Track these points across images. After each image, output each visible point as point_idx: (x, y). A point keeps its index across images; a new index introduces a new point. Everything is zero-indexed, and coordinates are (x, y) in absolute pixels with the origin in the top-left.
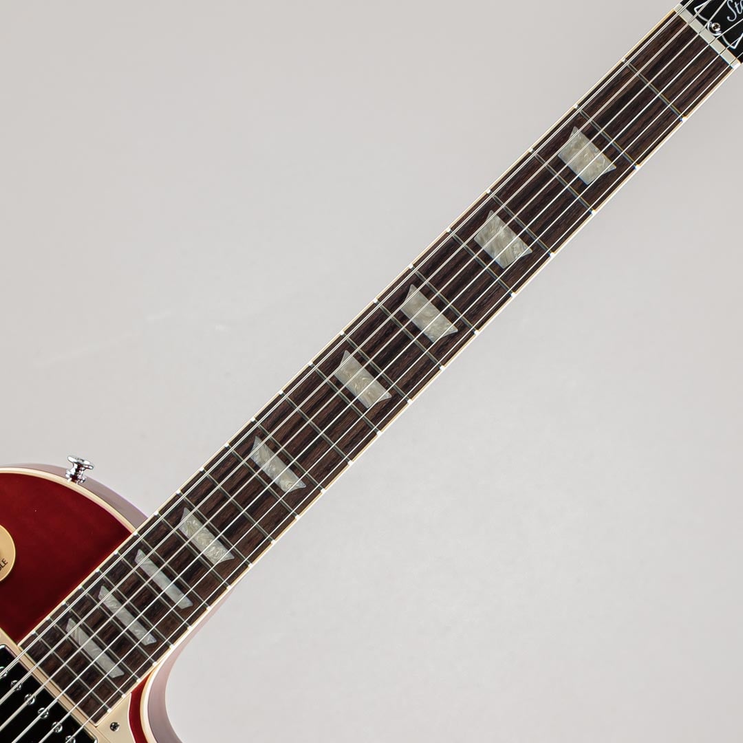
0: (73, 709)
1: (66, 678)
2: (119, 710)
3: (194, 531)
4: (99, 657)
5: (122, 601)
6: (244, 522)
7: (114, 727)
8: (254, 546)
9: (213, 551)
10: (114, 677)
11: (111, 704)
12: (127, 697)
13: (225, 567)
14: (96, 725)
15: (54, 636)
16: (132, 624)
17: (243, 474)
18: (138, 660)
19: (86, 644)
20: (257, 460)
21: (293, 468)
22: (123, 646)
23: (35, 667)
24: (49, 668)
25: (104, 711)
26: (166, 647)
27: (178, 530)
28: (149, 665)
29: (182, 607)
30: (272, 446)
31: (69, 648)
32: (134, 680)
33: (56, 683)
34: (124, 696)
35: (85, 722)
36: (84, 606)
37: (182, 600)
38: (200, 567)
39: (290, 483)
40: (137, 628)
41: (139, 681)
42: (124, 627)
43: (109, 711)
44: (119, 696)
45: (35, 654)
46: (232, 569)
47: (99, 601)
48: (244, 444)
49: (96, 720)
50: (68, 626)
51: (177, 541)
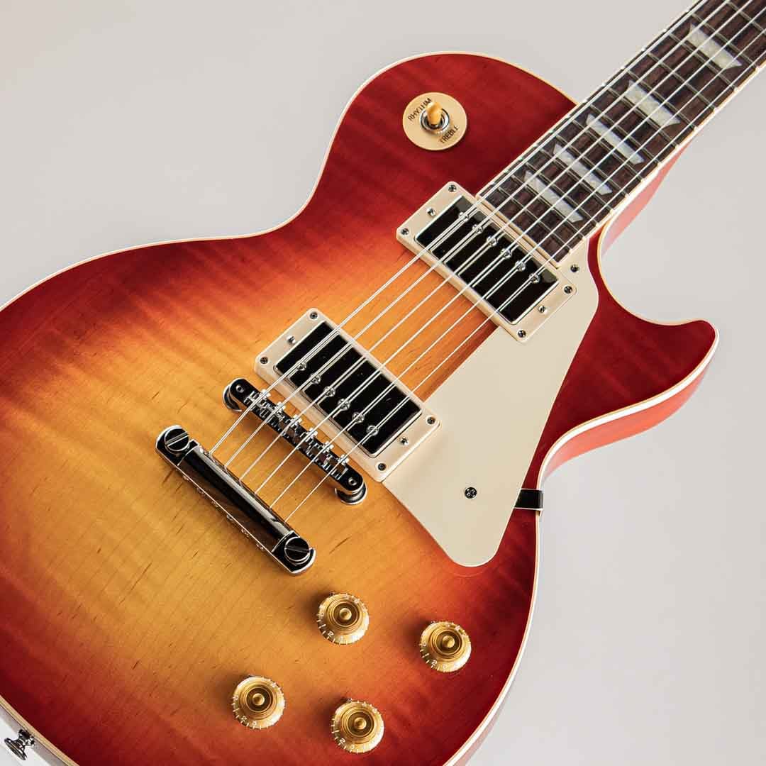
0: (534, 250)
1: (527, 221)
2: (579, 253)
3: (640, 99)
4: (557, 203)
5: (576, 156)
6: (687, 92)
7: (575, 269)
8: (698, 112)
9: (660, 116)
10: (573, 221)
11: (573, 244)
12: (586, 239)
13: (672, 129)
14: (558, 264)
15: (512, 184)
16: (587, 176)
17: (683, 53)
18: (595, 207)
19: (544, 192)
20: (694, 42)
21: (728, 49)
22: (582, 191)
23: (493, 213)
24: (509, 211)
25: (566, 251)
26: (622, 196)
27: (624, 97)
28: (606, 212)
29: (635, 163)
31: (529, 194)
32: (593, 225)
33: (518, 225)
35: (546, 263)
36: (539, 159)
37: (633, 157)
38: (650, 127)
39: (727, 62)
40: (593, 179)
41: (598, 226)
42: (580, 178)
43: (571, 251)
44: (579, 238)
45: (494, 200)
46: (679, 131)
47: (553, 155)
48: (682, 29)
49: (558, 259)
50: (526, 177)
51: (626, 106)
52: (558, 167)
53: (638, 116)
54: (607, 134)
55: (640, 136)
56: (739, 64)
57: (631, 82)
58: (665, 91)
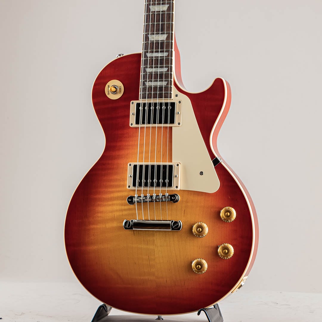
0: (163, 101)
1: (156, 95)
2: (174, 91)
3: (154, 38)
4: (159, 84)
5: (152, 67)
6: (163, 25)
7: (177, 96)
8: (170, 27)
9: (162, 37)
10: (166, 84)
11: (171, 91)
12: (173, 86)
13: (168, 38)
14: (172, 99)
15: (144, 89)
16: (159, 70)
17: (153, 16)
18: (167, 76)
19: (153, 84)
20: (154, 10)
21: (163, 4)
22: (161, 75)
23: (147, 100)
24: (150, 97)
25: (171, 93)
26: (171, 67)
27: (150, 41)
28: (171, 74)
29: (167, 55)
30: (154, 4)
31: (150, 88)
32: (171, 81)
33: (155, 98)
34: (172, 86)
35: (169, 101)
36: (145, 77)
37: (165, 54)
38: (162, 43)
39: (165, 8)
40: (161, 69)
41: (172, 80)
42: (158, 72)
43: (172, 92)
44: (171, 88)
45: (144, 97)
46: (170, 37)
47: (147, 72)
48: (148, 10)
49: (171, 97)
50: (146, 84)
51: (152, 43)
52: (151, 74)
53: (157, 43)
54: (155, 55)
55: (162, 47)
56: (168, 5)
57: (148, 35)
58: (158, 30)
